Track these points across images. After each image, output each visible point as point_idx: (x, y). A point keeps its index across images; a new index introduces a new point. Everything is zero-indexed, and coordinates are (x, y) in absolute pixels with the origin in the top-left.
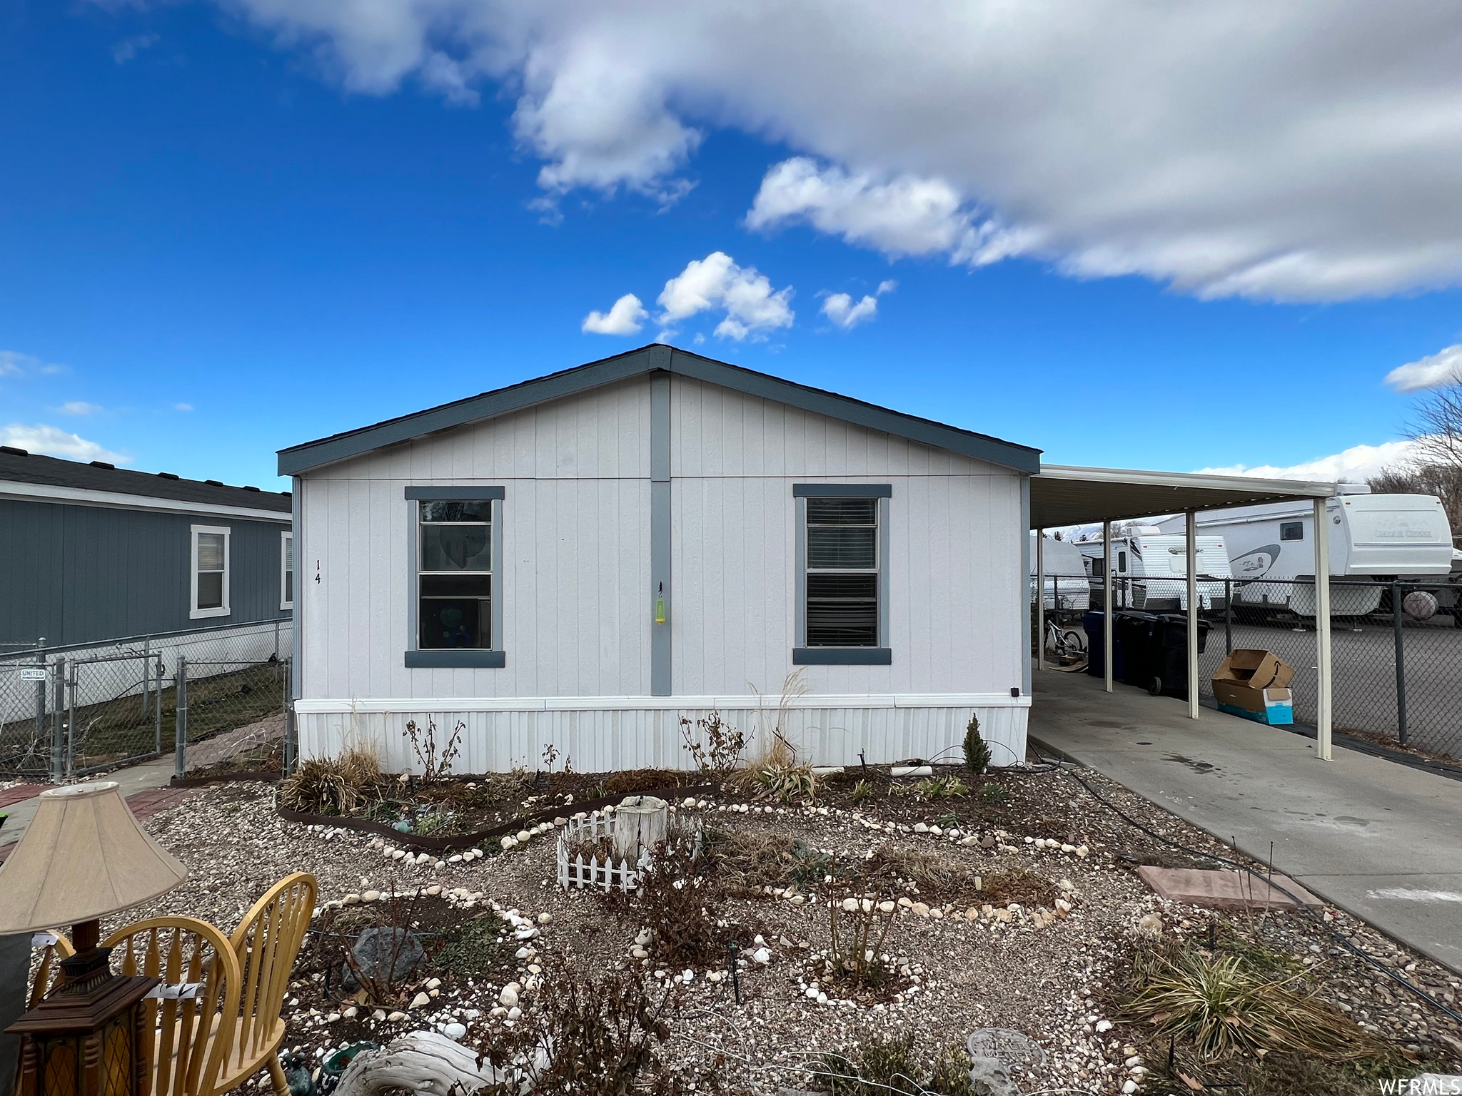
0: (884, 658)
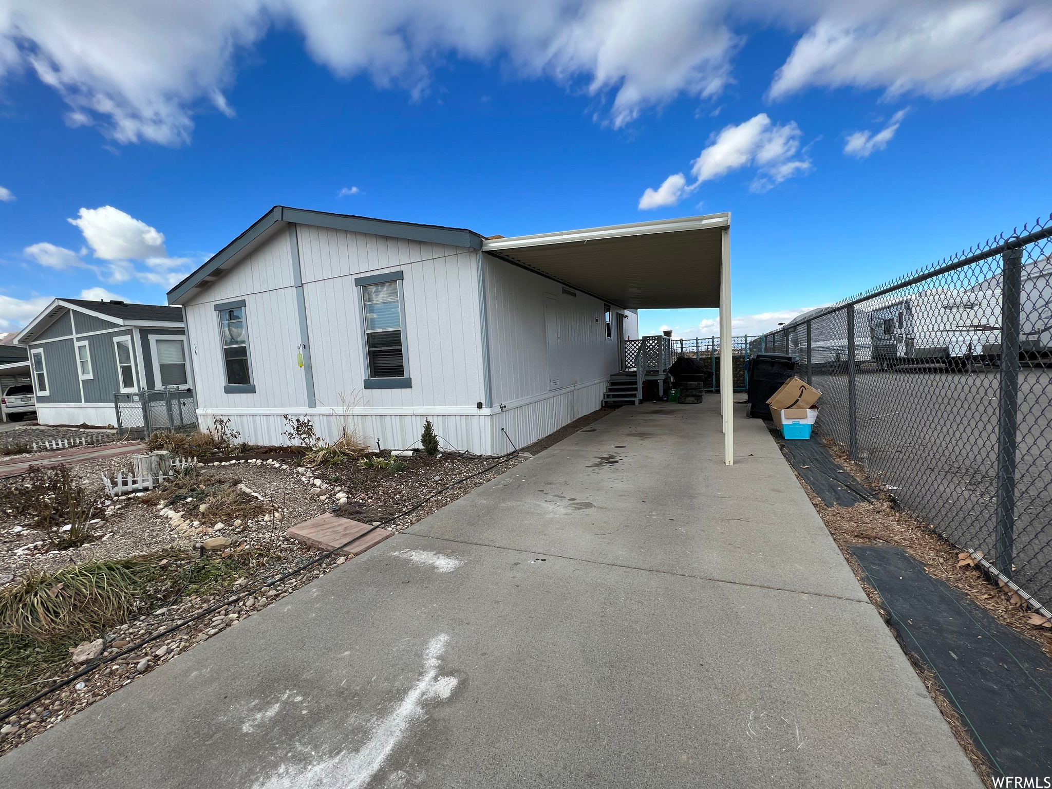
0: (408, 384)
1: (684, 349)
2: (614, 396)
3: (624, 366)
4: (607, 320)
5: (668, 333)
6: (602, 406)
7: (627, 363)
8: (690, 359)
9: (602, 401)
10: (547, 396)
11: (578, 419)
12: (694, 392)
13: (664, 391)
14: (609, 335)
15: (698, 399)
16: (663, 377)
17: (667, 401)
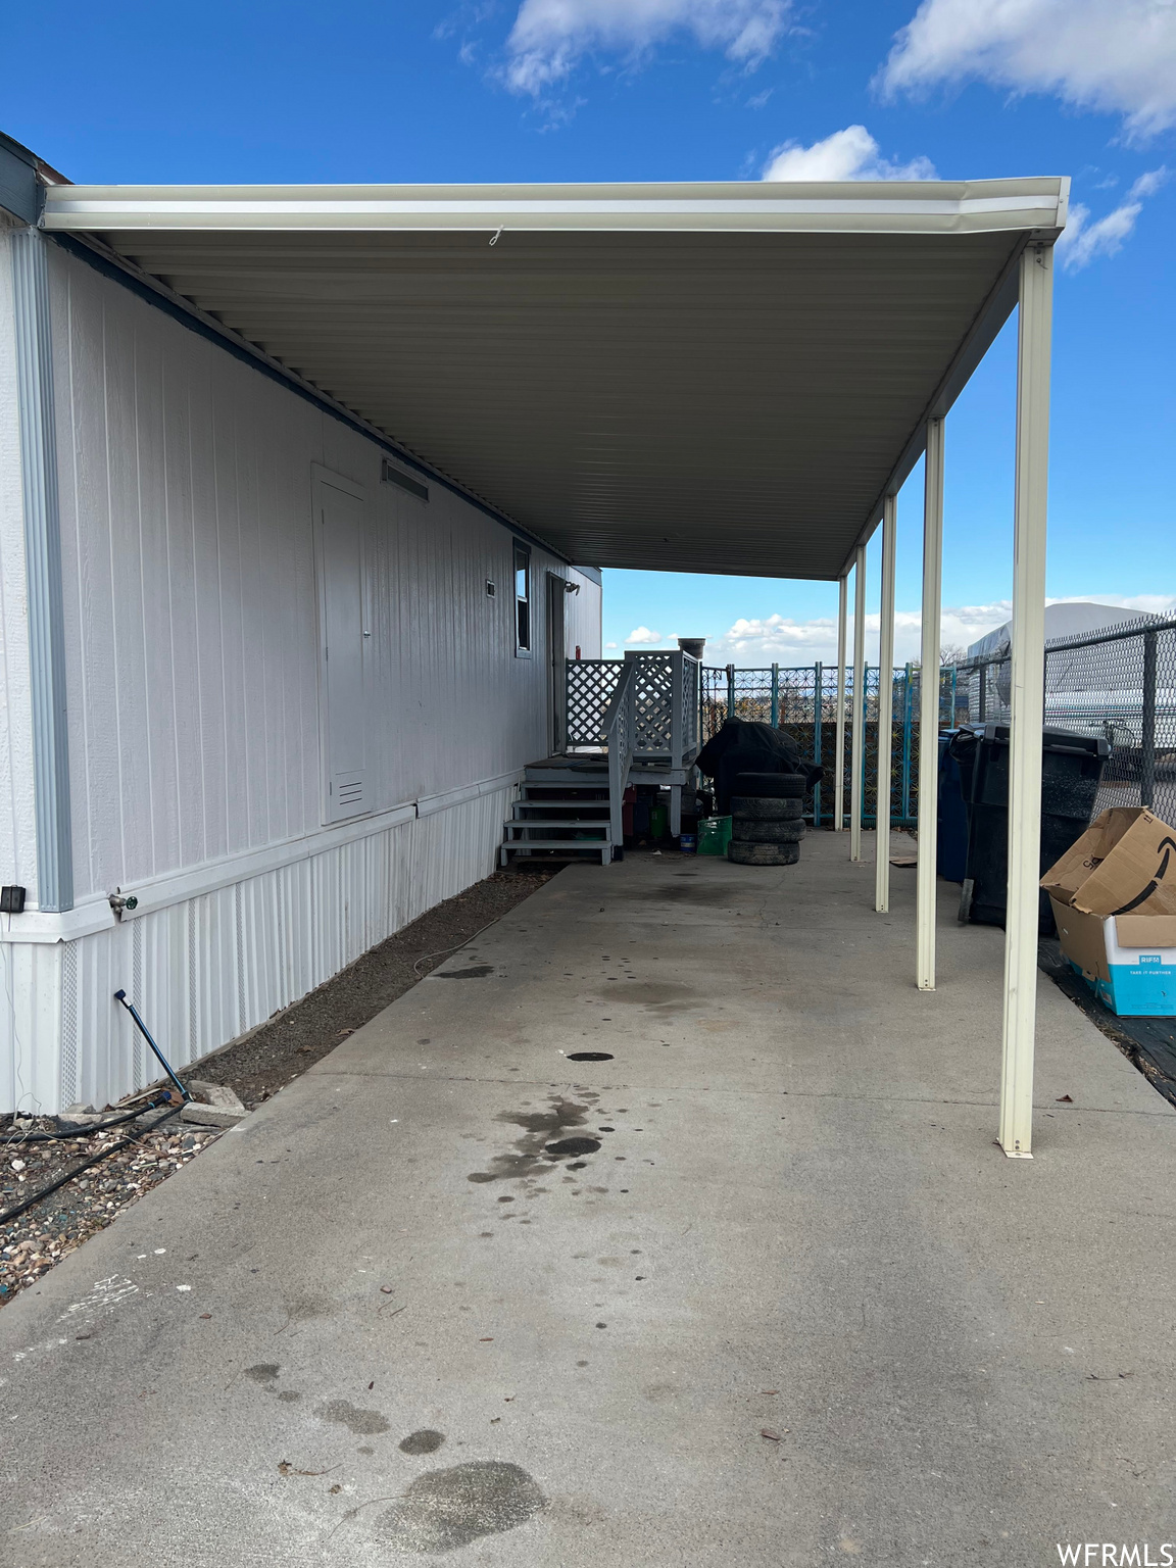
1: (738, 695)
2: (536, 834)
3: (563, 739)
4: (521, 591)
5: (692, 646)
6: (499, 866)
7: (571, 729)
8: (756, 728)
9: (499, 849)
10: (315, 845)
11: (424, 917)
12: (777, 831)
13: (684, 818)
14: (524, 642)
15: (788, 851)
16: (681, 778)
17: (693, 851)
